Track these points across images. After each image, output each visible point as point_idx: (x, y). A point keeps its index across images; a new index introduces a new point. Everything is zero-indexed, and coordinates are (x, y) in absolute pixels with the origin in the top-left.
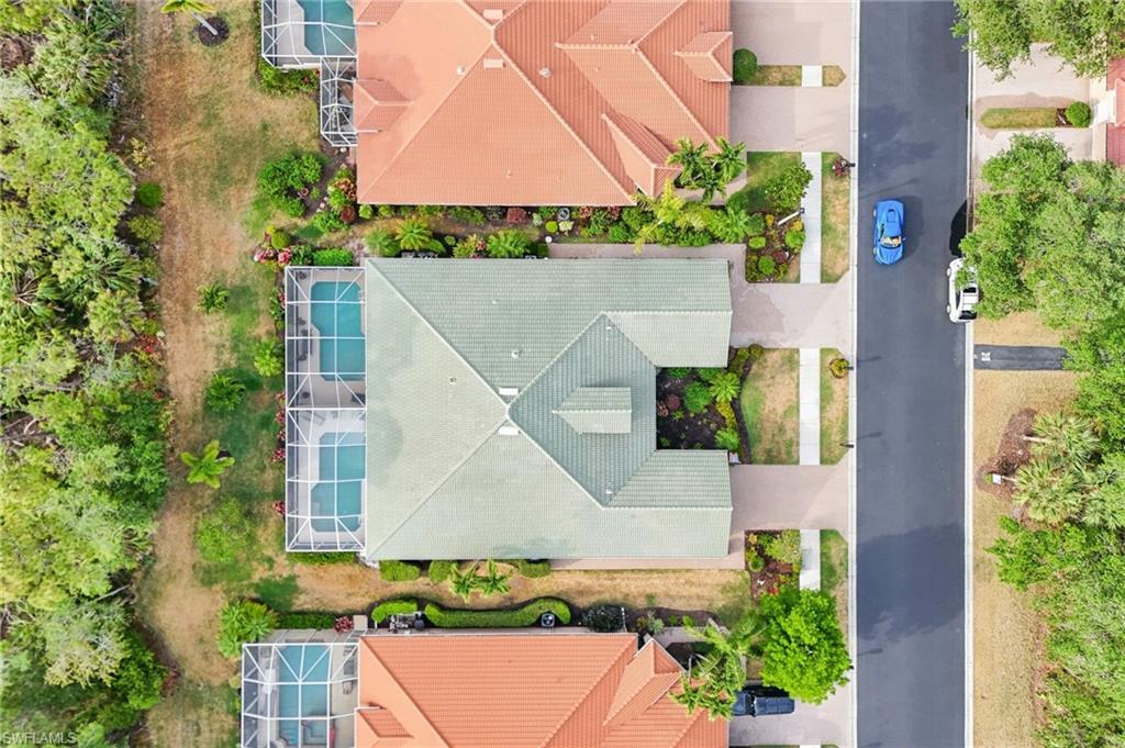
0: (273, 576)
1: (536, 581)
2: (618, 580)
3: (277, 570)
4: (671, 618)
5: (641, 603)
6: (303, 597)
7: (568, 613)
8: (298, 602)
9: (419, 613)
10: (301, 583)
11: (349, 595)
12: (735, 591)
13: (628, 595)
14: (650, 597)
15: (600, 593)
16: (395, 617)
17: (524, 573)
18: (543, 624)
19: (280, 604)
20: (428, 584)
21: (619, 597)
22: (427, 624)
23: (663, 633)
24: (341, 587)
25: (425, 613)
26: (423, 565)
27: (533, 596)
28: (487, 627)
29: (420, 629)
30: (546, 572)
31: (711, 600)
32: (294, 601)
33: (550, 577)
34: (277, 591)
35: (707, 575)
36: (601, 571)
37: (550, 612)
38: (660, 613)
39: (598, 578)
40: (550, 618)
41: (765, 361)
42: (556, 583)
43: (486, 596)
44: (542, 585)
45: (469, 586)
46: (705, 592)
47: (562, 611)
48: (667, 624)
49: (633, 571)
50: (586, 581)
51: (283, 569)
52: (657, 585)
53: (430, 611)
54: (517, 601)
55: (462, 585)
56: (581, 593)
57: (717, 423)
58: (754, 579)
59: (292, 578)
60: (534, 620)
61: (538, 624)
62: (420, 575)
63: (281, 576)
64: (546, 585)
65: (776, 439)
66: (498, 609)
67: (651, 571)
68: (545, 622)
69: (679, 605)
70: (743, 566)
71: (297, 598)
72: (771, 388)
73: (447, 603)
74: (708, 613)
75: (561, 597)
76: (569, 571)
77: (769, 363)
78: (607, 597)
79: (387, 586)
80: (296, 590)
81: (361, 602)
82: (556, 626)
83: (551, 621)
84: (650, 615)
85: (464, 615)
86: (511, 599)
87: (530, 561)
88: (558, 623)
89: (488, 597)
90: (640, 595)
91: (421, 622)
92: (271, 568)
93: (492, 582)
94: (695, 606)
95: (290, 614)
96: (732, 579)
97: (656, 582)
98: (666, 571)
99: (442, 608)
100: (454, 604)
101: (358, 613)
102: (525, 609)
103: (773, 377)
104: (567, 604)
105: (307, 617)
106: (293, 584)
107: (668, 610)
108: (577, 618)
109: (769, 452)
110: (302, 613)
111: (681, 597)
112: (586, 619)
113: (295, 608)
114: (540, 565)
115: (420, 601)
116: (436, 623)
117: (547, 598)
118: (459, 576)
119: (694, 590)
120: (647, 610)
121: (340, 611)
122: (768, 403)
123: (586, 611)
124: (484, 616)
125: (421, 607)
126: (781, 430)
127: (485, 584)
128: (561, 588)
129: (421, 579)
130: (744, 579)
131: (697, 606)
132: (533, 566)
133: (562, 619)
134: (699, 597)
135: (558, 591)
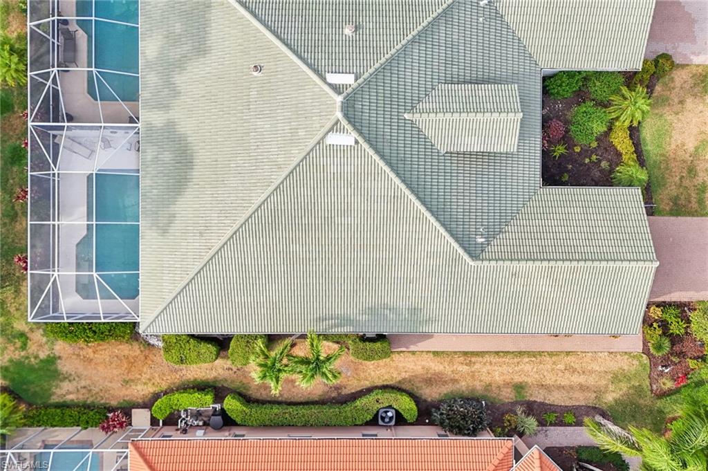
0: (27, 358)
1: (370, 364)
2: (477, 366)
3: (32, 348)
4: (547, 415)
5: (507, 395)
6: (66, 386)
7: (415, 408)
8: (58, 391)
9: (218, 406)
10: (64, 367)
11: (126, 382)
12: (629, 380)
13: (490, 385)
14: (519, 387)
15: (454, 381)
16: (186, 410)
17: (356, 354)
18: (380, 422)
19: (35, 394)
20: (229, 369)
21: (478, 386)
22: (227, 422)
23: (536, 434)
24: (115, 372)
25: (225, 407)
26: (221, 343)
27: (367, 384)
28: (307, 426)
29: (218, 428)
30: (387, 354)
31: (599, 392)
32: (54, 390)
33: (388, 360)
34: (32, 377)
35: (594, 359)
36: (455, 353)
37: (390, 407)
38: (532, 408)
39: (451, 362)
40: (390, 414)
41: (672, 80)
42: (396, 368)
43: (304, 385)
44: (379, 371)
45: (279, 371)
46: (591, 381)
47: (406, 405)
48: (542, 423)
49: (497, 353)
50: (436, 366)
51: (40, 347)
52: (527, 372)
53: (232, 405)
54: (345, 392)
55: (271, 369)
56: (430, 381)
57: (608, 161)
58: (653, 365)
59: (52, 360)
60: (369, 417)
61: (374, 422)
62: (217, 356)
63: (36, 357)
64: (383, 371)
65: (686, 183)
66: (321, 402)
67: (521, 353)
68: (383, 418)
69: (557, 398)
70: (640, 348)
71: (57, 387)
72: (680, 116)
73: (254, 393)
74: (594, 408)
75: (404, 387)
76: (413, 353)
77: (678, 83)
78: (463, 386)
79: (176, 371)
80: (56, 375)
81: (141, 390)
82: (397, 424)
83: (391, 418)
84: (519, 410)
85: (276, 410)
86: (337, 388)
87: (364, 339)
88: (400, 420)
89: (306, 386)
90: (507, 384)
91: (219, 419)
92: (24, 347)
93: (315, 365)
94: (577, 399)
95: (47, 407)
96: (625, 364)
97: (528, 368)
98: (541, 353)
99: (247, 399)
100: (262, 395)
101: (138, 406)
102: (358, 403)
103: (681, 102)
104: (411, 395)
105: (67, 412)
106: (53, 368)
107: (542, 404)
108: (426, 414)
109: (675, 200)
110: (63, 406)
111: (560, 387)
112: (436, 415)
113: (54, 400)
114: (378, 345)
115: (218, 391)
116: (238, 420)
117: (385, 388)
118: (267, 357)
119: (577, 379)
120: (515, 403)
121: (114, 403)
122: (675, 135)
123: (437, 405)
124: (302, 411)
125: (219, 398)
126: (692, 171)
127: (303, 368)
128: (404, 375)
129: (219, 362)
130: (642, 365)
131: (580, 399)
132: (369, 345)
133: (405, 415)
134: (583, 388)
135: (399, 378)
